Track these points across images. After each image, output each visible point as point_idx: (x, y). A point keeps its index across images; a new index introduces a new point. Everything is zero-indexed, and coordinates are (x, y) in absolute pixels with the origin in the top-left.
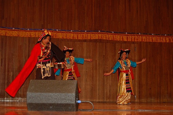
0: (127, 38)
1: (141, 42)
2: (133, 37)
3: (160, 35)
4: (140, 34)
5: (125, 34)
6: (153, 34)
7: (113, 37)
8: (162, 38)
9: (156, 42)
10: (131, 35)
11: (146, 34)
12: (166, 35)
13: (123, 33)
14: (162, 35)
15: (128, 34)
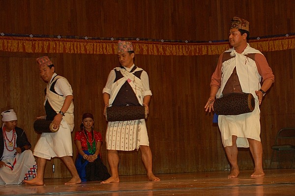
0: (34, 47)
1: (61, 54)
2: (46, 44)
3: (100, 39)
4: (59, 37)
5: (28, 38)
6: (86, 38)
7: (3, 44)
8: (104, 45)
9: (93, 54)
10: (41, 40)
11: (73, 38)
12: (112, 39)
13: (24, 36)
14: (104, 39)
15: (35, 38)
